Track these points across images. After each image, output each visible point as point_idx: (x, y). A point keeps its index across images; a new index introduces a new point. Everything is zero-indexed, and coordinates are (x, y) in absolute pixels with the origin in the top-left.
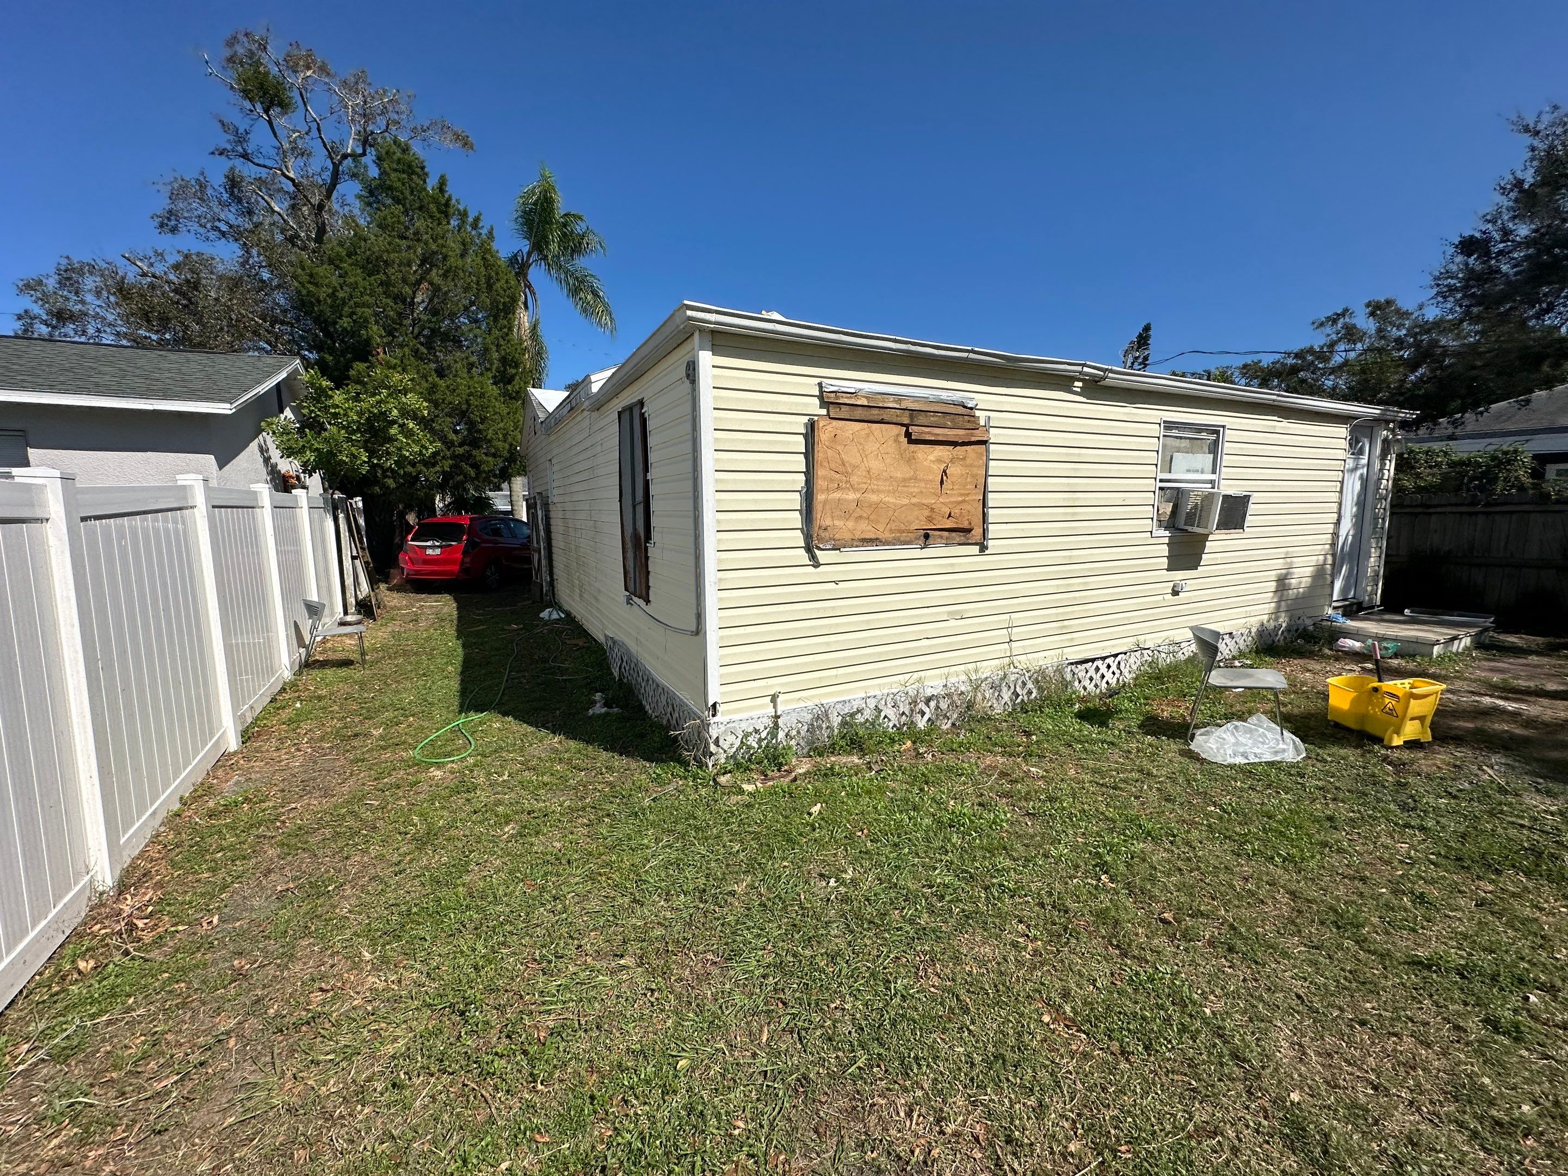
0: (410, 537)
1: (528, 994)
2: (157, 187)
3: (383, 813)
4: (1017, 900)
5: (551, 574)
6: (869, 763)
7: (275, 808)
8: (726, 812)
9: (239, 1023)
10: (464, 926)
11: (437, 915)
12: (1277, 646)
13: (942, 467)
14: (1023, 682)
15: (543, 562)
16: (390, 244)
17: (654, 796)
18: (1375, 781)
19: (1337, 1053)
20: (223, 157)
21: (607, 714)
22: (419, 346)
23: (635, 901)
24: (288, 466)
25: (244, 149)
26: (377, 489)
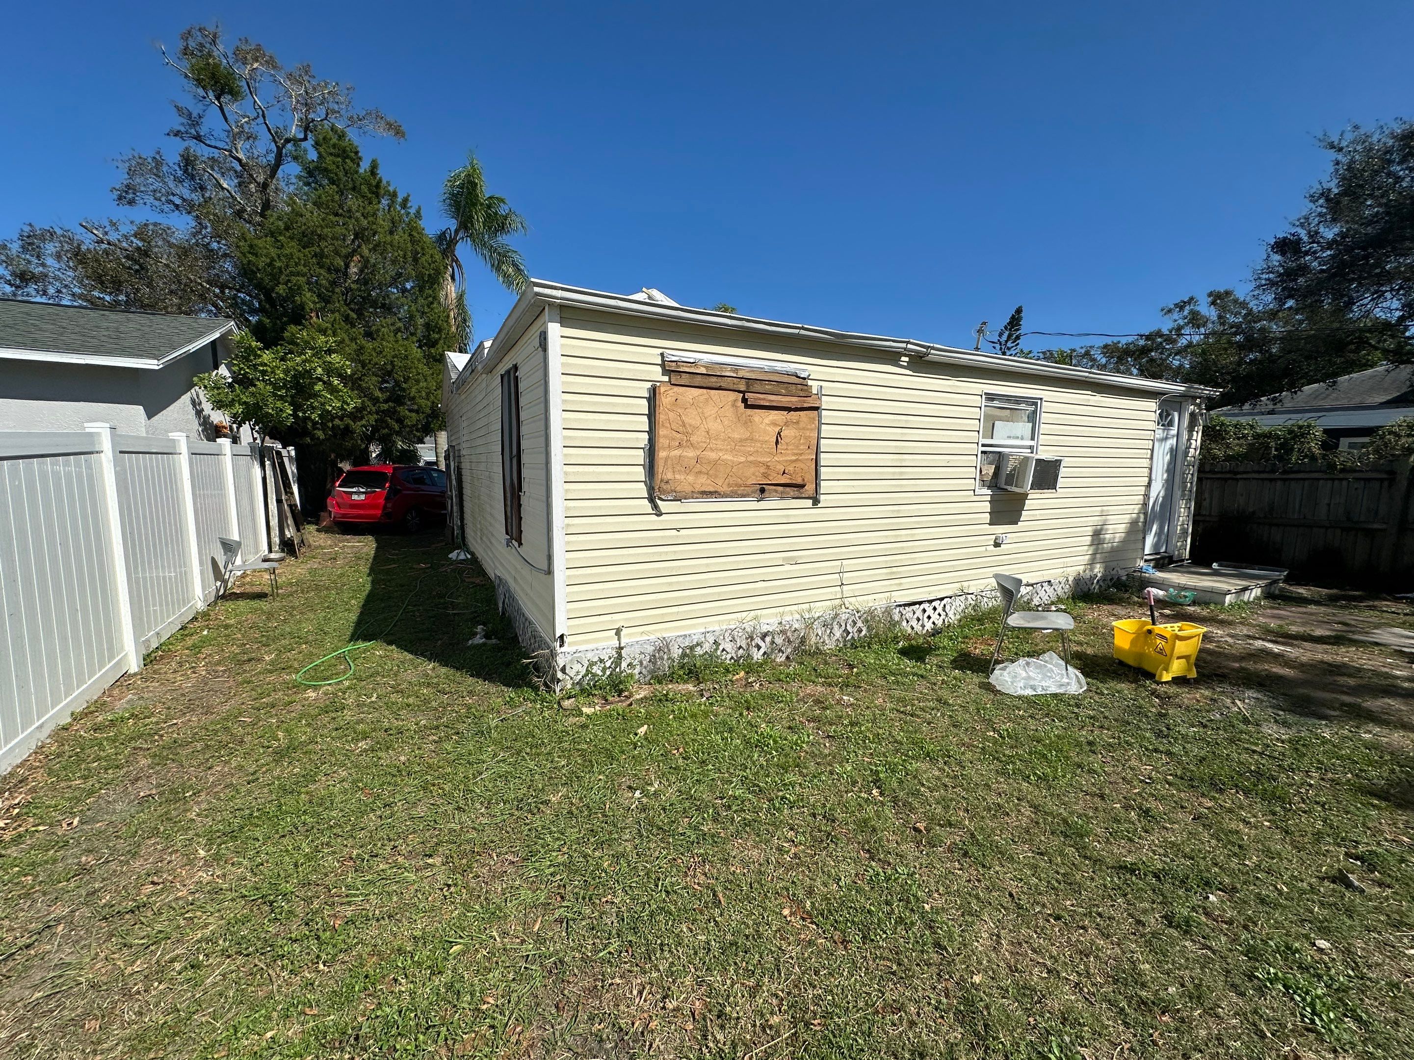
0: (338, 483)
1: (336, 887)
2: (116, 164)
3: (253, 729)
4: (795, 810)
5: (462, 519)
6: (702, 690)
7: (157, 723)
8: (562, 732)
9: (72, 912)
10: (297, 829)
11: (273, 820)
12: (1093, 594)
13: (777, 429)
14: (853, 621)
15: (455, 508)
16: (323, 220)
17: (503, 717)
18: (1140, 712)
19: (1026, 942)
20: (178, 138)
21: (484, 644)
22: (349, 312)
23: (459, 808)
24: (219, 417)
25: (197, 132)
26: (308, 440)
